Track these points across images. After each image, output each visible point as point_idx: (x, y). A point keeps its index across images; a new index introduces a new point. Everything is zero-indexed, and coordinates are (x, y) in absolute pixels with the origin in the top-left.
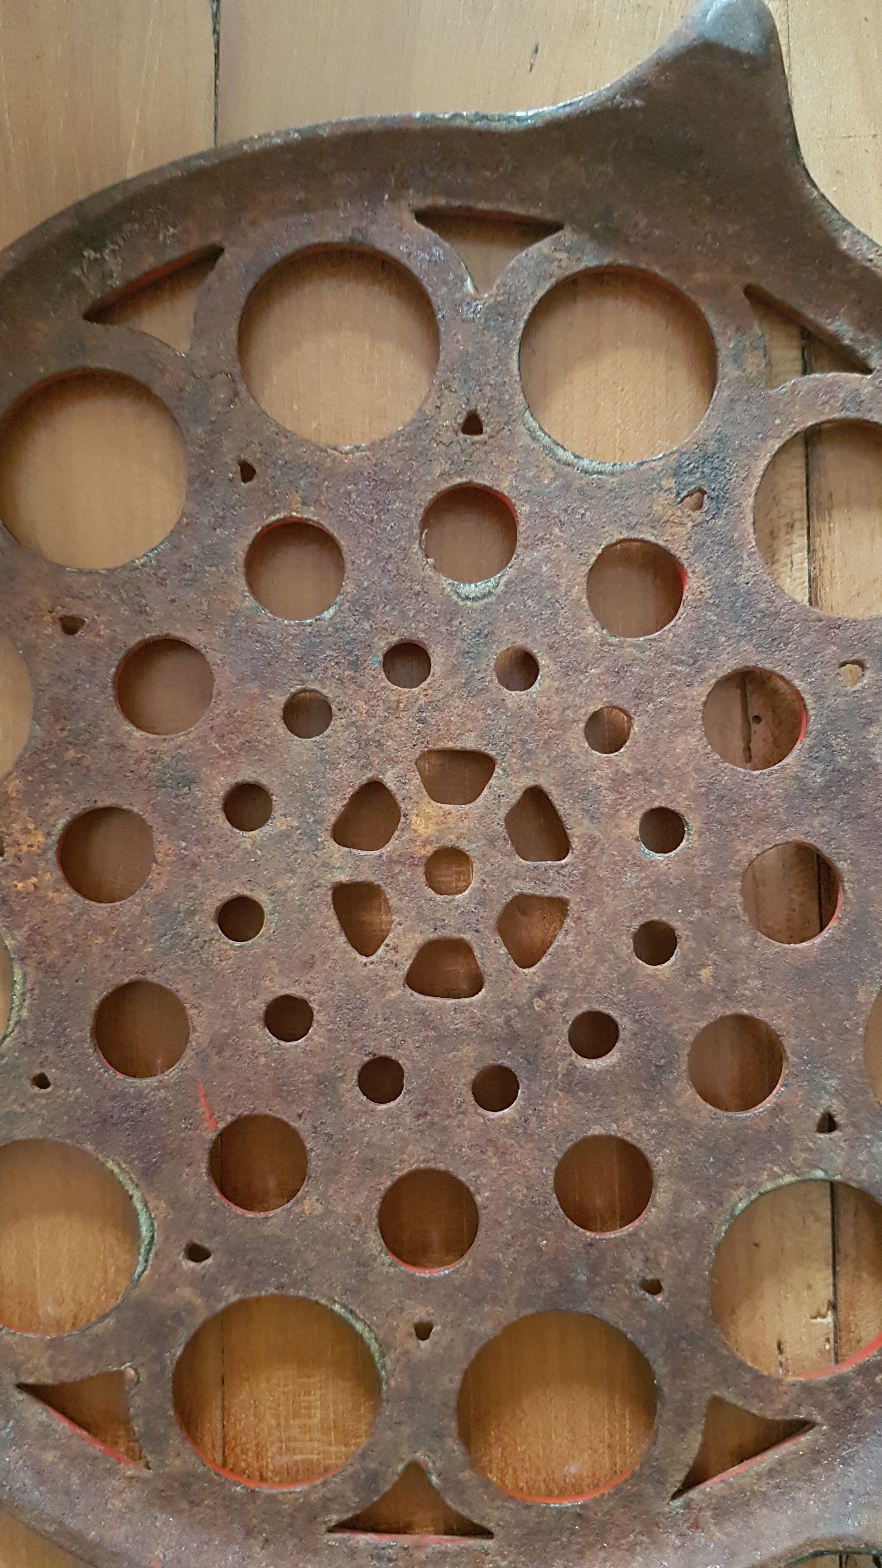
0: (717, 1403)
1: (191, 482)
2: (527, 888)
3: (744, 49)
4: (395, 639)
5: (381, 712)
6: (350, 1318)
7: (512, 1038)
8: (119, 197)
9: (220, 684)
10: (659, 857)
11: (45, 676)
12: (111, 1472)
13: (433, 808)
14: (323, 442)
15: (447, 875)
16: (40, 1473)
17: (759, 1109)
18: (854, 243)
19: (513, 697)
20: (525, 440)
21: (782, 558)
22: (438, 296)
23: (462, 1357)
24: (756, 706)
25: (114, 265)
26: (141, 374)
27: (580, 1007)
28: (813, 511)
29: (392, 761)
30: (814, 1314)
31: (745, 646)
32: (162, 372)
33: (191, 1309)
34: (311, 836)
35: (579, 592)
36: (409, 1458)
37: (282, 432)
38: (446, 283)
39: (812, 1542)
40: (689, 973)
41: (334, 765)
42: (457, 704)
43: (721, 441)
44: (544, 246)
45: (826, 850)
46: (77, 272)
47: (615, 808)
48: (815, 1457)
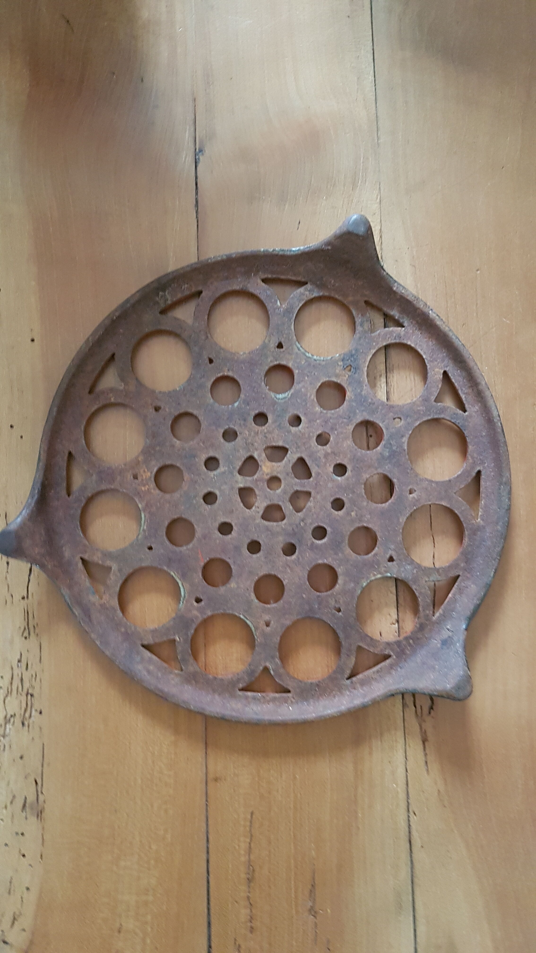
0: (359, 648)
1: (194, 364)
2: (299, 488)
3: (361, 233)
4: (257, 412)
5: (253, 434)
6: (246, 620)
7: (294, 534)
8: (171, 276)
9: (203, 426)
10: (339, 478)
11: (150, 424)
12: (171, 673)
13: (269, 464)
14: (233, 351)
15: (275, 485)
16: (149, 672)
17: (370, 555)
18: (397, 288)
19: (294, 429)
20: (296, 350)
21: (378, 385)
22: (269, 306)
23: (280, 631)
24: (371, 431)
25: (169, 297)
26: (178, 331)
27: (315, 524)
28: (388, 370)
29: (256, 450)
30: (391, 623)
31: (365, 413)
32: (185, 330)
33: (197, 617)
34: (231, 473)
35: (313, 397)
36: (263, 665)
37: (221, 348)
38: (271, 302)
39: (390, 691)
40: (348, 514)
41: (238, 451)
42: (276, 431)
43: (356, 350)
44: (302, 290)
45: (389, 475)
46: (157, 299)
47: (325, 464)
48: (391, 667)
